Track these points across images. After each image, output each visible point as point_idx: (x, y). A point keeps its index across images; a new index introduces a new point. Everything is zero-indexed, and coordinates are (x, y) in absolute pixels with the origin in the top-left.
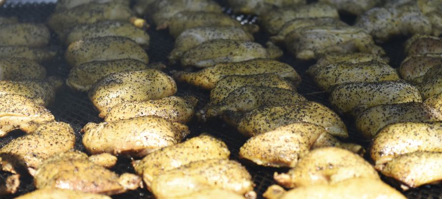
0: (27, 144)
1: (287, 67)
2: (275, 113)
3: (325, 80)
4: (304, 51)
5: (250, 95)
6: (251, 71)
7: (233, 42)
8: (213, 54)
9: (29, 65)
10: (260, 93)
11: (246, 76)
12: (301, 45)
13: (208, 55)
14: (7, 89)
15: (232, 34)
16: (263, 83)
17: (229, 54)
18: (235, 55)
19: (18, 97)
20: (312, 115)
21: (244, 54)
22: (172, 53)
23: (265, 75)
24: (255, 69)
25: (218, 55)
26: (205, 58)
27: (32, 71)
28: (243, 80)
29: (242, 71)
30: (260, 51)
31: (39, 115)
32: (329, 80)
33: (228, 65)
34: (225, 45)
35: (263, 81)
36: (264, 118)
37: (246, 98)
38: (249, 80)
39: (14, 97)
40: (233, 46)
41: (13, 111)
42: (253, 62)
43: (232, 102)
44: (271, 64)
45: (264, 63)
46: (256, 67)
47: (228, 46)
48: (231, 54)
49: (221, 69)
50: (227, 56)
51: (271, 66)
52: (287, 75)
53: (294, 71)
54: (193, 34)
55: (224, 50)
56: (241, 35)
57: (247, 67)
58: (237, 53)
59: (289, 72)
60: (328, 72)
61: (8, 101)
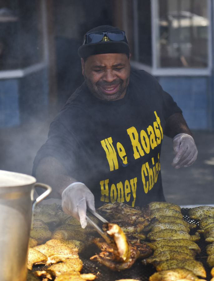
0: (58, 267)
1: (194, 244)
2: (172, 263)
3: (210, 251)
4: (210, 238)
5: (168, 254)
6: (176, 244)
7: (174, 231)
8: (164, 235)
9: (79, 234)
10: (173, 254)
11: (172, 246)
12: (209, 235)
13: (162, 236)
14: (63, 243)
15: (178, 227)
16: (178, 250)
17: (171, 236)
18: (173, 237)
19: (64, 247)
20: (189, 265)
21: (178, 236)
22: (149, 234)
23: (181, 246)
24: (178, 243)
25: (166, 236)
26: (160, 237)
27: (80, 236)
28: (169, 248)
29: (171, 244)
30: (186, 236)
31: (72, 255)
32: (212, 251)
33: (166, 241)
34: (170, 232)
35: (178, 249)
36: (167, 265)
37: (166, 256)
38: (172, 248)
39: (63, 247)
40: (174, 232)
41: (60, 252)
42: (178, 240)
43: (159, 257)
44: (187, 242)
45: (183, 241)
46: (179, 243)
47: (172, 232)
48: (172, 236)
49: (162, 242)
50: (170, 237)
51: (186, 243)
52: (193, 248)
53: (198, 246)
54: (160, 226)
55: (169, 234)
56: (182, 228)
57: (175, 242)
58: (175, 236)
59: (194, 246)
60: (212, 248)
61: (59, 248)
